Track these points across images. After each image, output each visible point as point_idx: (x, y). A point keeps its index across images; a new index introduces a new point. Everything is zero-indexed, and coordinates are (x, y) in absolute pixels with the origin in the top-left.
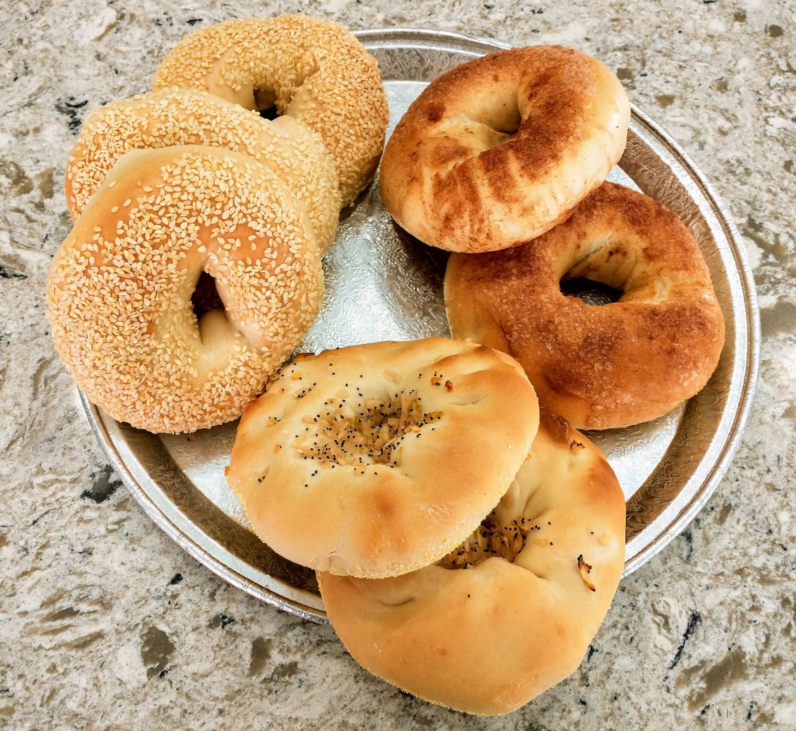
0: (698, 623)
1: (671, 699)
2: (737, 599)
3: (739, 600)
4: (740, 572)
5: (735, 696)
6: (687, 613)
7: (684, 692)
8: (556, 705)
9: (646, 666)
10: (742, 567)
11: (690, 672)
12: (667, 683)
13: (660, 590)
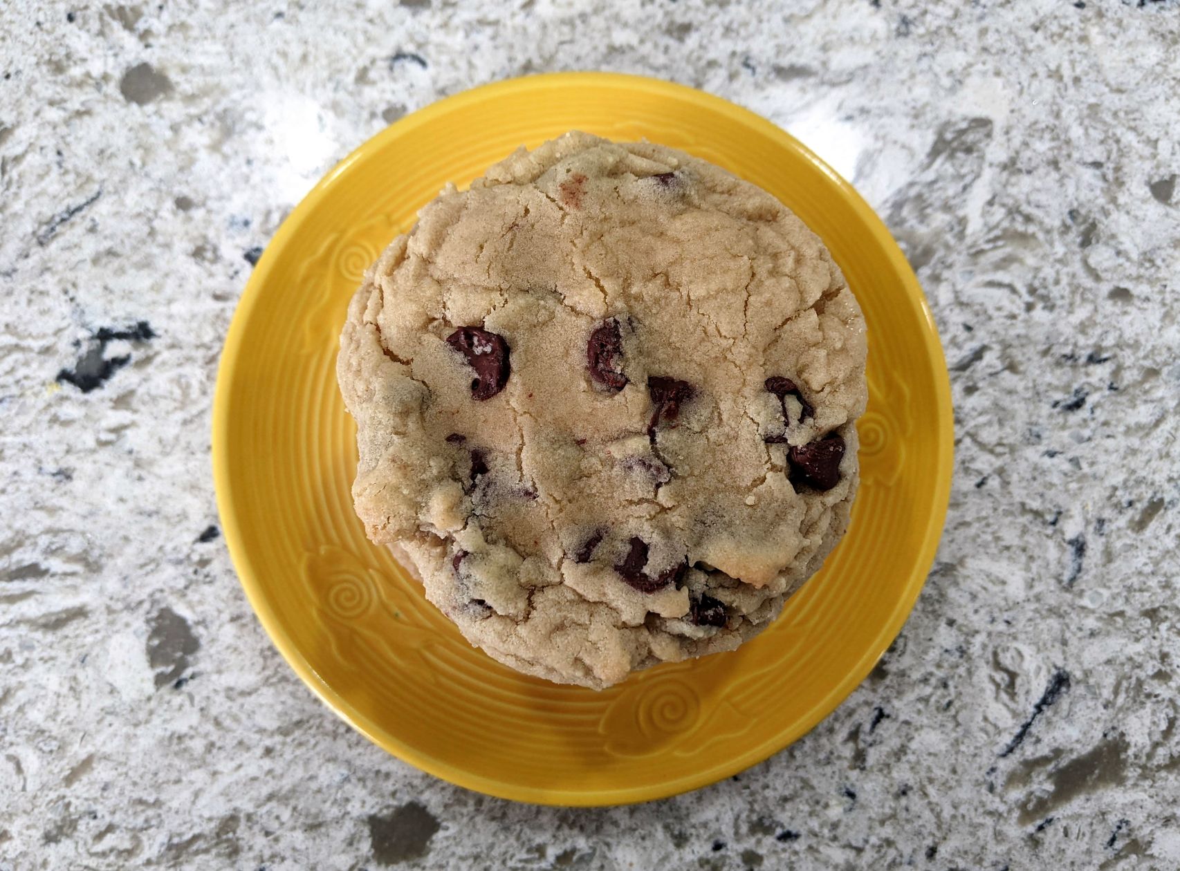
0: (1064, 689)
1: (995, 803)
2: (1136, 658)
3: (1139, 659)
4: (1152, 614)
5: (1096, 809)
6: (1049, 671)
7: (1017, 794)
8: (806, 794)
9: (963, 748)
10: (1157, 605)
11: (1031, 765)
12: (992, 778)
13: (1013, 630)
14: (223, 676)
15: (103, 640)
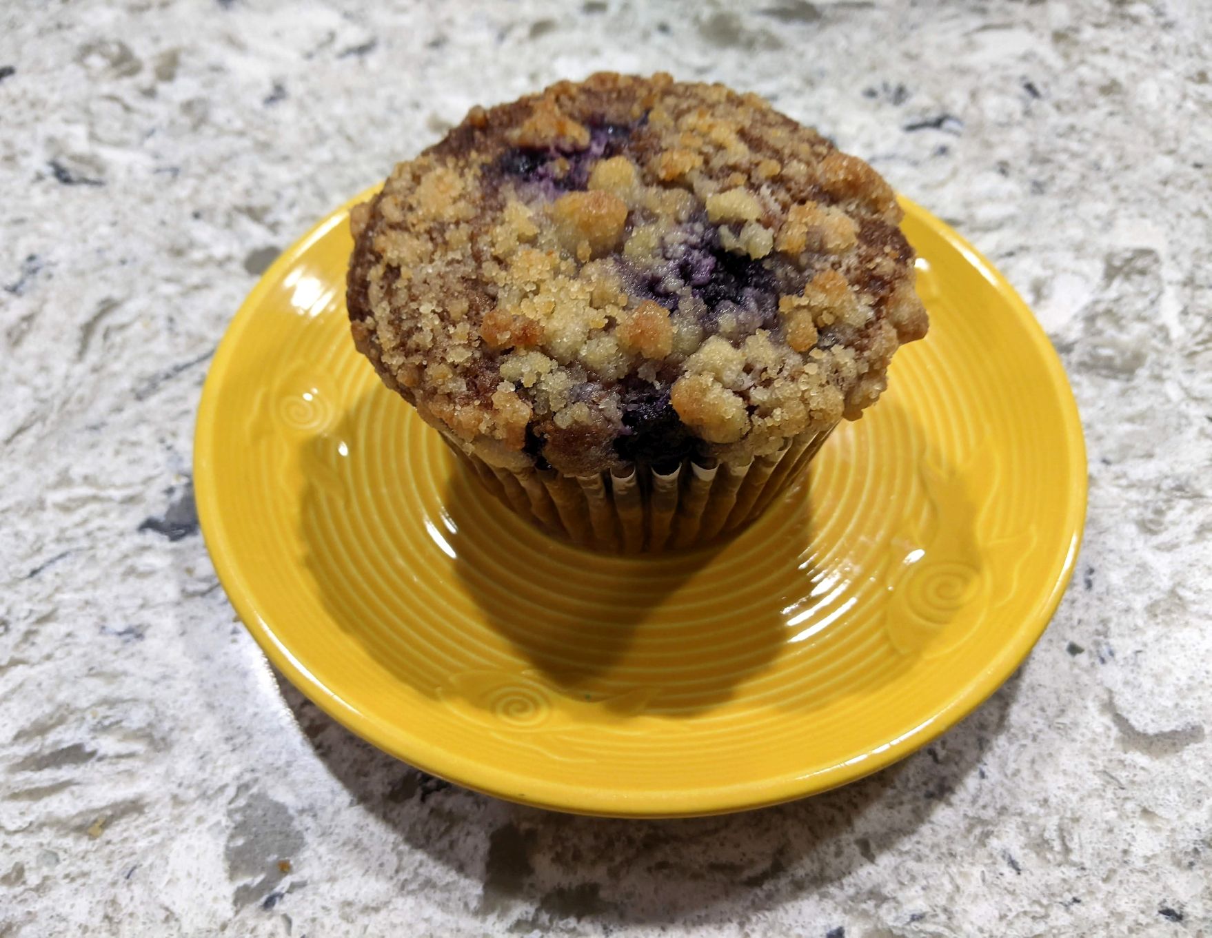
14: (337, 886)
15: (162, 845)
